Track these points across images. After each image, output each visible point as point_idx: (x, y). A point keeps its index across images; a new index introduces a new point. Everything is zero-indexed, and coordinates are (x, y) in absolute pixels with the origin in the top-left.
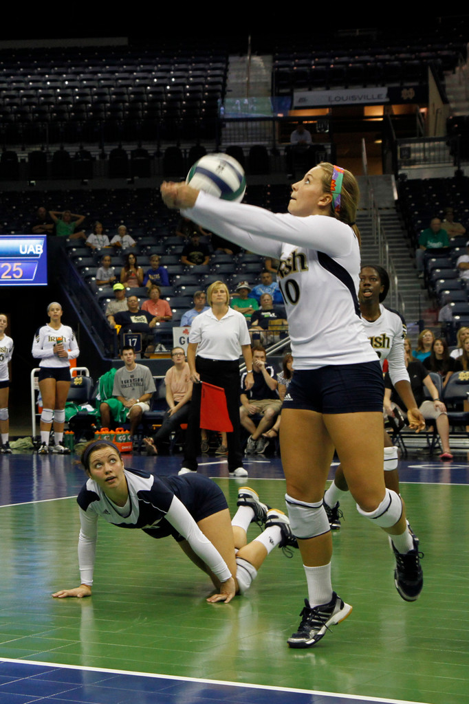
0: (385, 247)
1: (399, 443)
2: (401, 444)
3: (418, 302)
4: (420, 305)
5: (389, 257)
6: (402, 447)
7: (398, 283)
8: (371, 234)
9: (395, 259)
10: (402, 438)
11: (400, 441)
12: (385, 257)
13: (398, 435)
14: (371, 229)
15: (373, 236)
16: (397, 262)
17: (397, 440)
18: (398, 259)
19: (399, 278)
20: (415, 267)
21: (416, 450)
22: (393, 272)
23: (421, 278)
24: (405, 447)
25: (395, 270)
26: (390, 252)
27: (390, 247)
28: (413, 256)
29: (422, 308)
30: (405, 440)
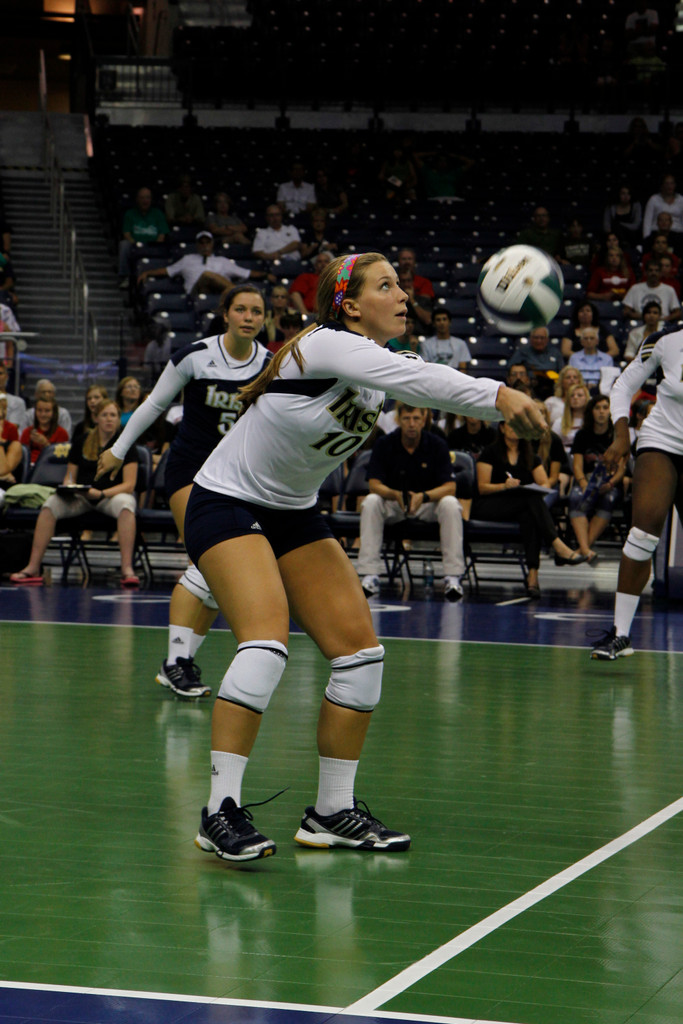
0: (70, 235)
1: (79, 558)
2: (83, 560)
3: (119, 328)
4: (121, 333)
5: (76, 251)
6: (85, 567)
7: (90, 295)
8: (47, 211)
9: (85, 256)
10: (84, 550)
11: (81, 555)
12: (69, 251)
13: (78, 547)
14: (48, 203)
15: (50, 215)
16: (86, 260)
17: (77, 555)
18: (91, 256)
19: (91, 287)
20: (115, 269)
21: (104, 570)
22: (81, 277)
23: (123, 289)
24: (88, 565)
25: (85, 274)
26: (77, 243)
27: (78, 235)
28: (114, 251)
29: (126, 338)
30: (89, 555)
